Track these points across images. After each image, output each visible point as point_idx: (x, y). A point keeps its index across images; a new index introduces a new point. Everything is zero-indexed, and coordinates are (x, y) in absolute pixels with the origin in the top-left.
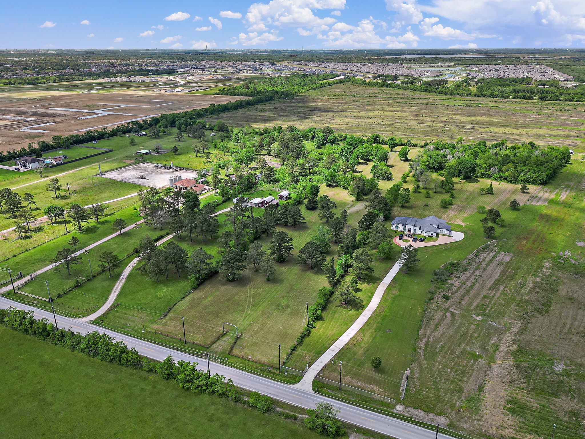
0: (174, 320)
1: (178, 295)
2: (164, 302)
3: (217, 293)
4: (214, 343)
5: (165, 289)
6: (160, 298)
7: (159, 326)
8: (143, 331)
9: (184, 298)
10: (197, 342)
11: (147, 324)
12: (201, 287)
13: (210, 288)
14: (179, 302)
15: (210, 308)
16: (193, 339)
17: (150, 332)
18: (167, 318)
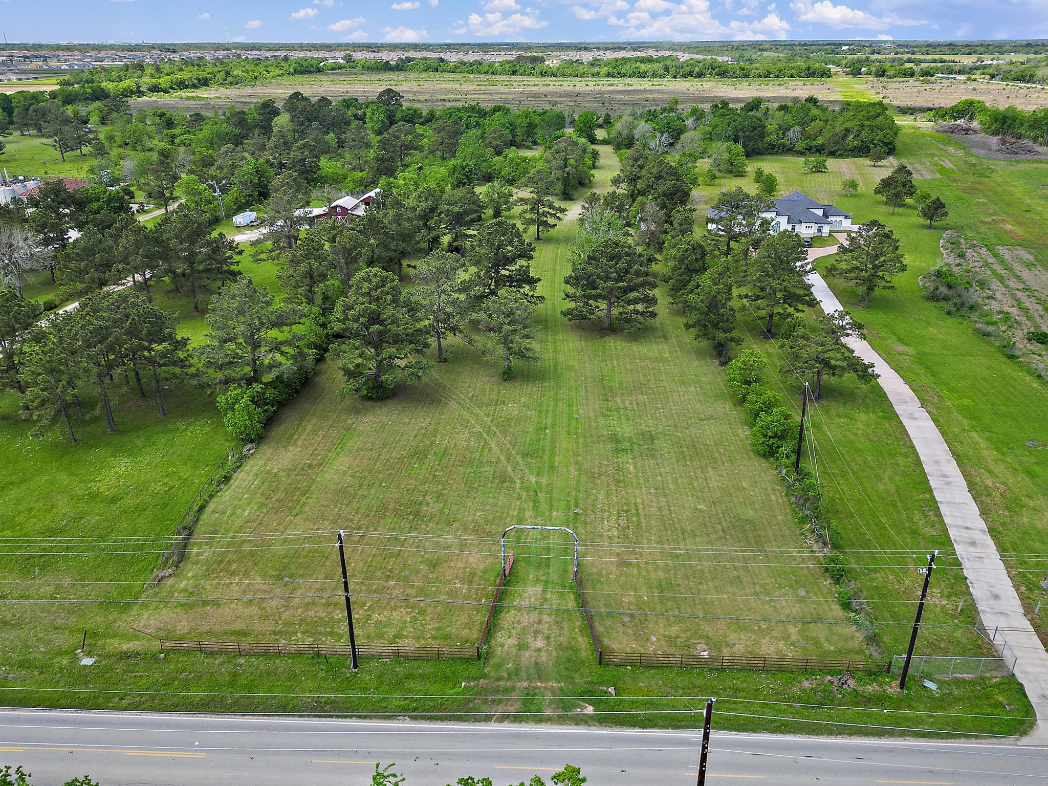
0: (233, 574)
1: (199, 477)
2: (140, 509)
3: (355, 442)
4: (489, 630)
5: (123, 465)
6: (114, 500)
7: (166, 614)
8: (87, 661)
9: (227, 479)
10: (407, 644)
11: (96, 620)
12: (278, 431)
13: (315, 431)
14: (211, 496)
15: (364, 497)
16: (381, 636)
17: (127, 655)
18: (190, 571)
